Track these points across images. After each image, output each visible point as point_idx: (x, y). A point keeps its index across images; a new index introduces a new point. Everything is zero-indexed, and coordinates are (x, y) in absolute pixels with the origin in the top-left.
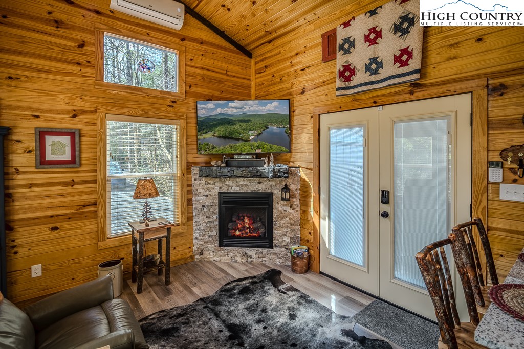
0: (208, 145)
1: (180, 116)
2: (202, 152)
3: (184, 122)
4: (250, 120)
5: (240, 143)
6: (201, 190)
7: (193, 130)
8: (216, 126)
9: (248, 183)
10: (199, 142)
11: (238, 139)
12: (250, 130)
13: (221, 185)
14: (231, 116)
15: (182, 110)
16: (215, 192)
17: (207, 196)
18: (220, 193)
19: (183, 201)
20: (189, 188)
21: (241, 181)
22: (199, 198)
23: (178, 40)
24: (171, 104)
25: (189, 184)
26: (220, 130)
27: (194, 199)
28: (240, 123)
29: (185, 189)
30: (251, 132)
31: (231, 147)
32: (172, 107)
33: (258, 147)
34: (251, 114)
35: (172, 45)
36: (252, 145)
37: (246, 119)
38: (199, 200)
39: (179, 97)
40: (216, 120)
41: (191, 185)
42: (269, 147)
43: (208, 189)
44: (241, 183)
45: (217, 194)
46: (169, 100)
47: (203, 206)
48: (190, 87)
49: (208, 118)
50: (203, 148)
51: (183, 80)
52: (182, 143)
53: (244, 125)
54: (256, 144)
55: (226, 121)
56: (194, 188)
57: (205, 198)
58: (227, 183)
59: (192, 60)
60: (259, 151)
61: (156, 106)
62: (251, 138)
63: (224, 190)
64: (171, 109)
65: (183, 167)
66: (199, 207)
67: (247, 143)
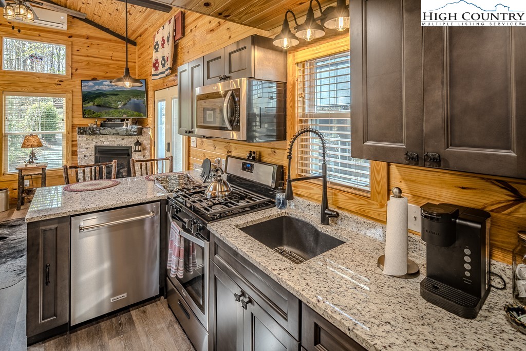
0: (90, 111)
1: (66, 91)
2: (87, 116)
3: (70, 95)
4: (118, 94)
5: (112, 110)
6: (83, 145)
7: (78, 101)
8: (95, 98)
9: (115, 139)
10: (84, 108)
11: (110, 108)
12: (118, 101)
13: (96, 141)
14: (105, 91)
15: (68, 87)
16: (92, 146)
17: (87, 148)
18: (96, 147)
19: (68, 152)
20: (74, 143)
21: (111, 138)
22: (82, 150)
23: (66, 38)
24: (59, 83)
25: (74, 139)
26: (97, 101)
27: (78, 150)
28: (111, 96)
29: (70, 143)
30: (119, 103)
31: (106, 113)
32: (60, 84)
33: (124, 113)
34: (119, 90)
35: (60, 41)
36: (119, 112)
37: (115, 93)
38: (81, 151)
39: (66, 77)
40: (94, 94)
41: (76, 141)
42: (132, 113)
43: (88, 144)
44: (110, 139)
45: (94, 147)
46: (57, 80)
47: (85, 156)
48: (76, 70)
49: (89, 93)
50: (87, 113)
51: (69, 65)
52: (68, 110)
53: (114, 98)
54: (123, 111)
55: (100, 94)
56: (78, 143)
57: (86, 150)
58: (101, 139)
59: (78, 50)
60: (125, 116)
61: (45, 85)
62: (119, 107)
63: (99, 144)
64: (59, 86)
65: (68, 127)
66: (82, 156)
67: (117, 110)
